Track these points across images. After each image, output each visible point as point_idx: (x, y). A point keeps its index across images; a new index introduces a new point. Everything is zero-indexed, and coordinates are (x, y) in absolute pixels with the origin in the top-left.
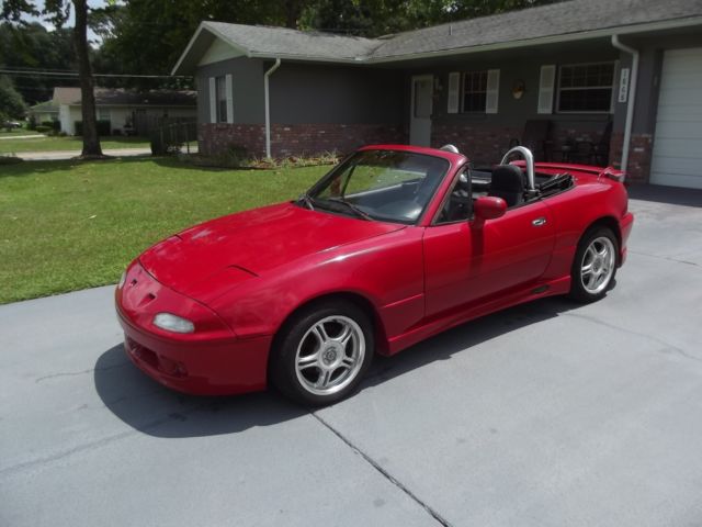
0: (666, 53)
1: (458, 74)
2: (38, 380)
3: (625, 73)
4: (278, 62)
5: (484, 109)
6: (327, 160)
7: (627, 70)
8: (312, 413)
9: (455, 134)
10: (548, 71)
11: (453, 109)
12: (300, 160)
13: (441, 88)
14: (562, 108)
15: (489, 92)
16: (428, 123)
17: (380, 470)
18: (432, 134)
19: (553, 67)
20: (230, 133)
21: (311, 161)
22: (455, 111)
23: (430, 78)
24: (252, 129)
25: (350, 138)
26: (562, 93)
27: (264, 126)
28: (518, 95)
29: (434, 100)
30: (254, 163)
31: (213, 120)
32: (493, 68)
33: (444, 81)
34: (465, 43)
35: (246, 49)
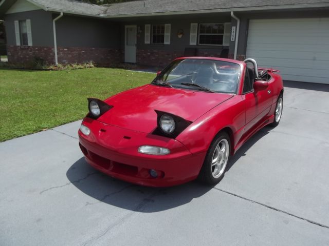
0: (251, 21)
1: (150, 25)
2: (41, 193)
3: (234, 28)
4: (62, 14)
5: (163, 42)
6: (88, 65)
7: (235, 27)
8: (213, 187)
9: (149, 54)
10: (194, 26)
11: (147, 41)
12: (75, 66)
13: (141, 31)
14: (200, 43)
15: (165, 34)
16: (135, 48)
17: (270, 208)
18: (137, 53)
19: (197, 24)
20: (30, 51)
21: (80, 66)
22: (149, 42)
23: (135, 26)
24: (45, 49)
25: (97, 54)
26: (201, 35)
27: (54, 48)
28: (180, 36)
29: (137, 37)
30: (51, 67)
31: (18, 44)
32: (167, 23)
33: (143, 29)
34: (157, 11)
35: (44, 6)
